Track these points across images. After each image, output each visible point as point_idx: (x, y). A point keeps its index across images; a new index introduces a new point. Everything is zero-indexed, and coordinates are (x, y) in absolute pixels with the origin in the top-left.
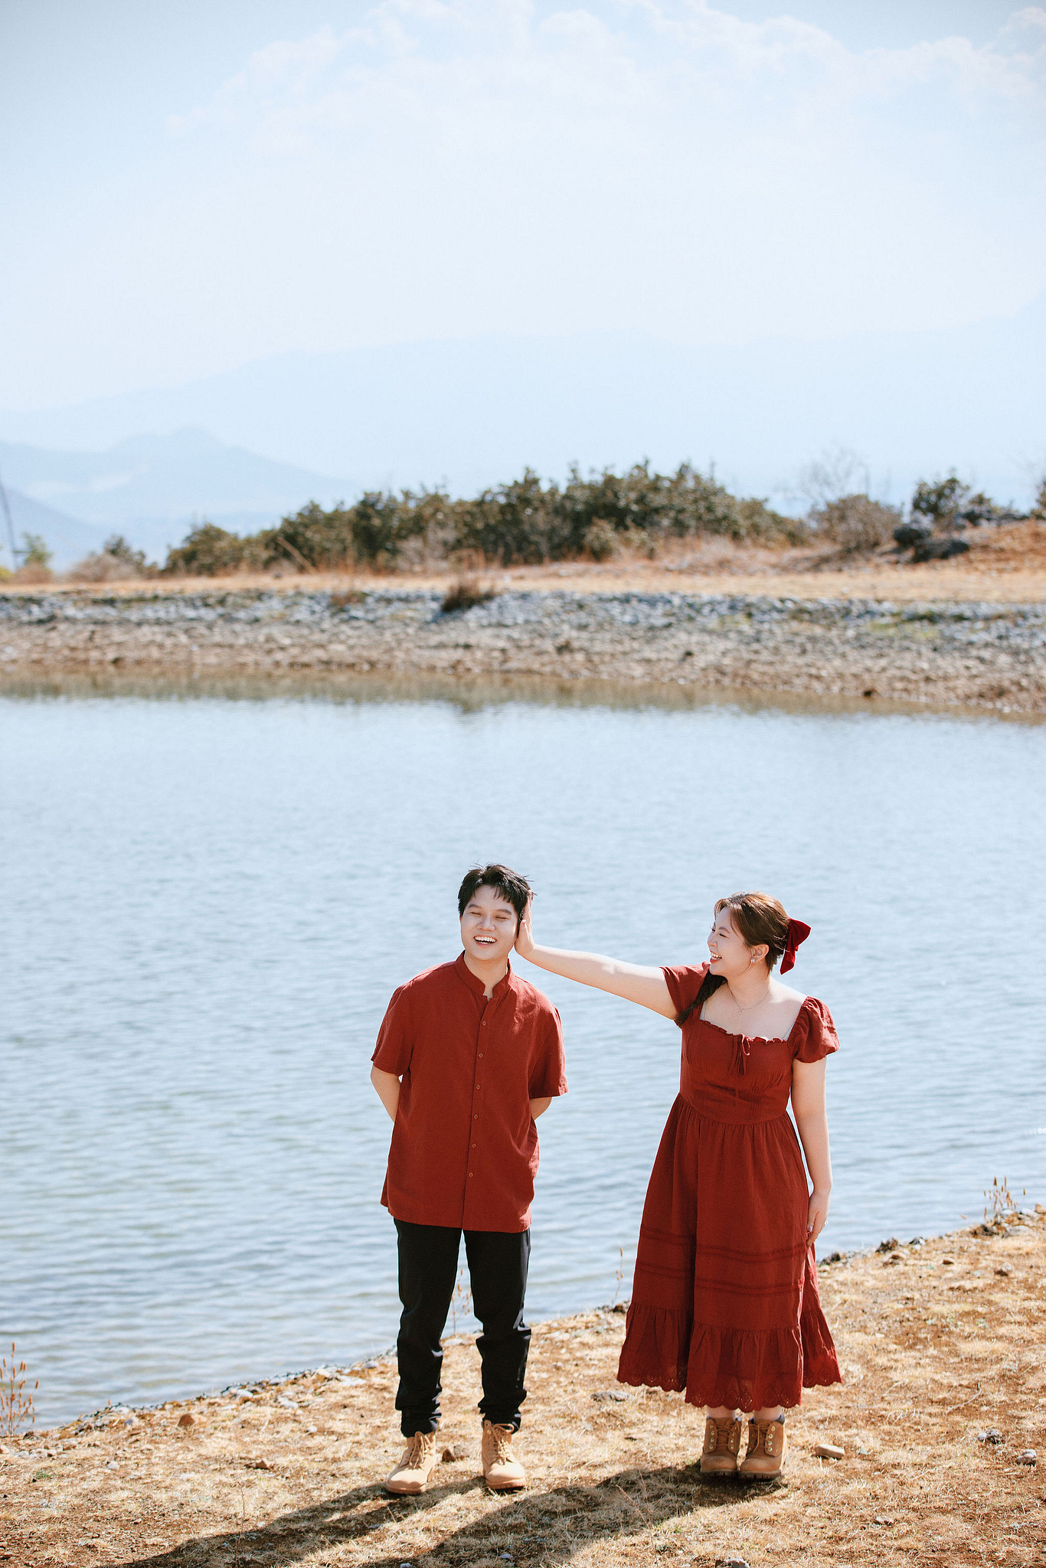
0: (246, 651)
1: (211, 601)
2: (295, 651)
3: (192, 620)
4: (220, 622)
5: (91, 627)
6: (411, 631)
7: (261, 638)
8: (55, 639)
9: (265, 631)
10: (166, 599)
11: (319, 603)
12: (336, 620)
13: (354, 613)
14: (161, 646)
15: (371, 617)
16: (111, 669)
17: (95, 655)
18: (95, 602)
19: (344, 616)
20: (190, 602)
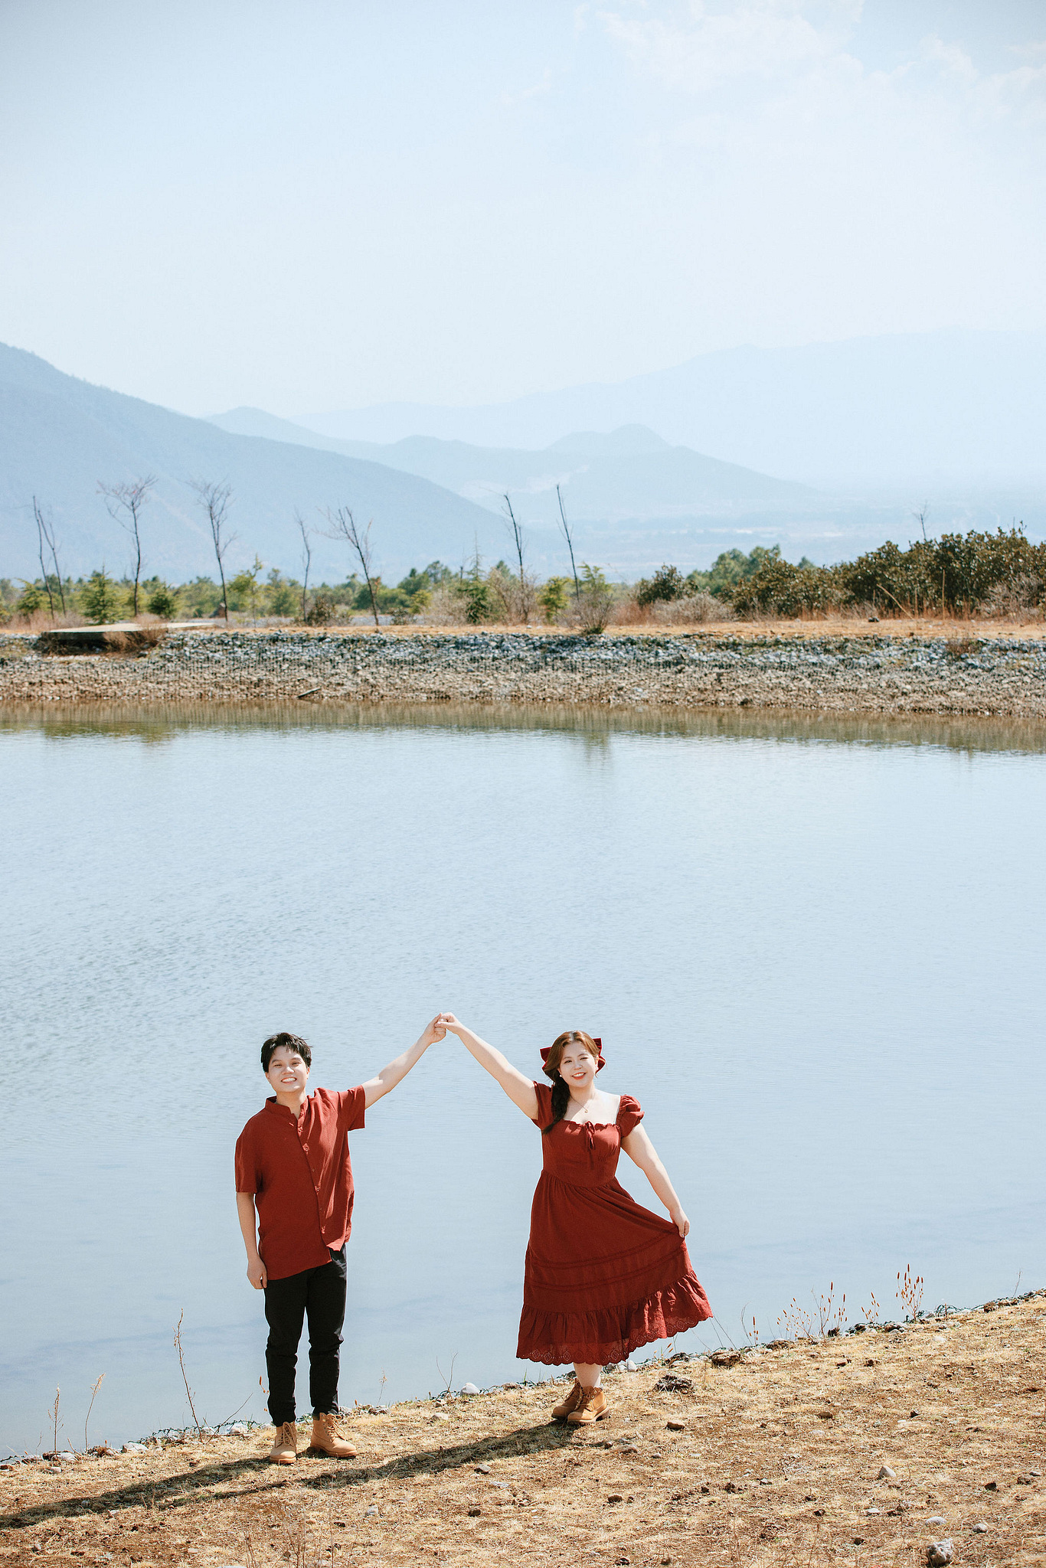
0: (870, 696)
1: (830, 647)
2: (917, 697)
3: (814, 664)
4: (842, 668)
5: (716, 670)
6: (1026, 679)
7: (884, 684)
8: (684, 681)
9: (886, 677)
10: (786, 645)
11: (935, 651)
12: (953, 668)
13: (970, 661)
14: (787, 690)
15: (987, 665)
16: (739, 710)
17: (722, 696)
18: (719, 646)
19: (963, 664)
20: (811, 648)
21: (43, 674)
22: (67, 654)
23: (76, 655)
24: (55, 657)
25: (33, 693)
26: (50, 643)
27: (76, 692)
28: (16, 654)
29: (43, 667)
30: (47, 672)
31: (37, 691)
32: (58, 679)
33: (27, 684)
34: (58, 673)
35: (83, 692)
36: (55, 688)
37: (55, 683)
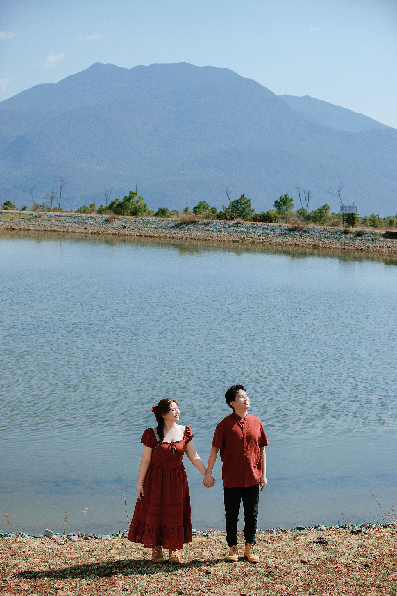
21: (384, 244)
22: (393, 239)
23: (395, 239)
24: (389, 239)
25: (380, 250)
26: (388, 235)
27: (393, 251)
28: (377, 237)
29: (385, 242)
30: (385, 244)
31: (382, 249)
32: (388, 246)
33: (379, 247)
34: (389, 244)
35: (395, 251)
36: (387, 249)
37: (387, 247)
